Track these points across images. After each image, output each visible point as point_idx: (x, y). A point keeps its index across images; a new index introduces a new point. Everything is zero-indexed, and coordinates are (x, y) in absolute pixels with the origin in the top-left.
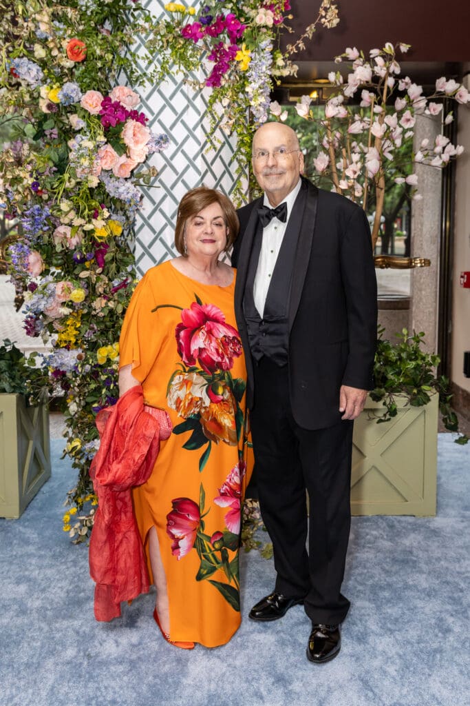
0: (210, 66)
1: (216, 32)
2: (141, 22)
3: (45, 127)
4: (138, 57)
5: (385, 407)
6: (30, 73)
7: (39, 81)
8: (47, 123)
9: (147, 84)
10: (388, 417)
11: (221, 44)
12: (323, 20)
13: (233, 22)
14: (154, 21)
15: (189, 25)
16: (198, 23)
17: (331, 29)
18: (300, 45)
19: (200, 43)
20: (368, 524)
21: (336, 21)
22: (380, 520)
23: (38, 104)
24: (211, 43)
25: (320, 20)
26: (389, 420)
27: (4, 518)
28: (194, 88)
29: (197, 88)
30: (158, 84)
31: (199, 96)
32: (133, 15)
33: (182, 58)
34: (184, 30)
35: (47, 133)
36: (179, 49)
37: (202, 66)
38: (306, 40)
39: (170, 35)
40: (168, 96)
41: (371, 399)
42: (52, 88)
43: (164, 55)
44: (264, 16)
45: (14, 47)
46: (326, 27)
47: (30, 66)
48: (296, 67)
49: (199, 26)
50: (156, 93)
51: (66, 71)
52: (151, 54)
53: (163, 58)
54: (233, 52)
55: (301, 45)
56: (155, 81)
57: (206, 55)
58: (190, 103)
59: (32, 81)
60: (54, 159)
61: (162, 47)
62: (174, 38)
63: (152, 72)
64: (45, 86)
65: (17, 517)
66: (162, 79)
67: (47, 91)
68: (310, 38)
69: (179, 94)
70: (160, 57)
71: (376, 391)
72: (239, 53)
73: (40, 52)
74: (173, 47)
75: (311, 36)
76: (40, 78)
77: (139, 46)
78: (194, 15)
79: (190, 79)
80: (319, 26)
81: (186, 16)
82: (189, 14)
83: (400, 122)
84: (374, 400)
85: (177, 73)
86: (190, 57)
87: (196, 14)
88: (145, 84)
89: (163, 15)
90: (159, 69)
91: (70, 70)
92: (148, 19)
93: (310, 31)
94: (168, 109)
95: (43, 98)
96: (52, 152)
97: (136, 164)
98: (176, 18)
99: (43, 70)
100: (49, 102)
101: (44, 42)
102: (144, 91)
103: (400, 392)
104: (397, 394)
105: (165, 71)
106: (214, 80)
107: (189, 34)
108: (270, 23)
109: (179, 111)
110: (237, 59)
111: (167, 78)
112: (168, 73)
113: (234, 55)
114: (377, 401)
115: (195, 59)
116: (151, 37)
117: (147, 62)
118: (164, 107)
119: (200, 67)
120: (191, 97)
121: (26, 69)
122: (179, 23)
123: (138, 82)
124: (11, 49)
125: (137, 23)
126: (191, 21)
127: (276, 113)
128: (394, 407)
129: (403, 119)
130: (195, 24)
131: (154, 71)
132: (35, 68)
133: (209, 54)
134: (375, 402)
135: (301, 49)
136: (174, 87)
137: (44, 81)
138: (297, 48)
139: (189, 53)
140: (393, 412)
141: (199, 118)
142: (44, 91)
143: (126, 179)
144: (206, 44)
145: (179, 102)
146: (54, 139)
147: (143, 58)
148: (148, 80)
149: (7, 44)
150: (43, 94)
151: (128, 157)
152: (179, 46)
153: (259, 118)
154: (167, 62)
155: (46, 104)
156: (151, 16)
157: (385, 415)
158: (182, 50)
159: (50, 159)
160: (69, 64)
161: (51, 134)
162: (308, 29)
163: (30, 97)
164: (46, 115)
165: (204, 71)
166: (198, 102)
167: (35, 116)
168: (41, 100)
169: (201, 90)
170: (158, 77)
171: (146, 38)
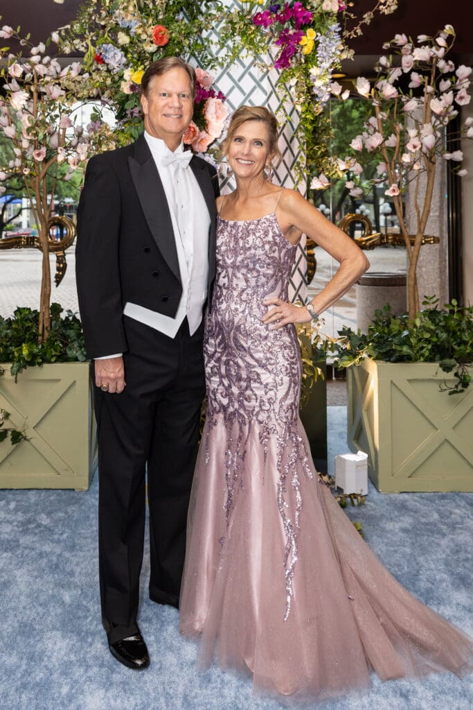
0: (276, 50)
1: (284, 18)
2: (213, 11)
3: (126, 106)
4: (212, 43)
5: (456, 378)
6: (115, 58)
7: (122, 66)
8: (129, 102)
9: (218, 67)
10: (460, 388)
11: (287, 30)
12: (381, 7)
13: (300, 10)
14: (226, 10)
15: (259, 13)
16: (268, 11)
17: (389, 15)
18: (357, 31)
19: (267, 30)
20: (446, 501)
21: (394, 8)
22: (456, 497)
23: (119, 86)
24: (276, 29)
25: (378, 7)
26: (462, 391)
27: (74, 490)
28: (262, 70)
29: (265, 70)
30: (228, 66)
31: (266, 78)
32: (206, 5)
33: (251, 42)
34: (255, 18)
35: (128, 112)
36: (250, 35)
37: (268, 50)
38: (363, 27)
39: (242, 23)
40: (236, 78)
41: (441, 369)
42: (135, 71)
43: (234, 41)
44: (330, 3)
45: (97, 36)
46: (384, 13)
47: (116, 51)
48: (352, 52)
49: (268, 14)
50: (225, 75)
51: (147, 55)
52: (223, 40)
53: (234, 44)
54: (297, 38)
55: (359, 32)
56: (225, 65)
57: (273, 40)
58: (258, 84)
59: (115, 66)
60: (135, 136)
61: (233, 34)
62: (244, 25)
63: (224, 56)
64: (129, 69)
65: (86, 488)
66: (232, 62)
67: (131, 74)
68: (368, 24)
69: (247, 76)
70: (230, 43)
71: (447, 361)
72: (304, 38)
73: (123, 39)
74: (243, 34)
75: (369, 21)
76: (123, 62)
77: (211, 34)
78: (261, 5)
79: (258, 61)
80: (377, 12)
81: (254, 6)
82: (258, 3)
83: (456, 100)
84: (444, 370)
85: (246, 57)
86: (260, 42)
87: (264, 4)
88: (216, 68)
89: (232, 5)
90: (230, 54)
91: (152, 54)
92: (220, 9)
93: (367, 18)
94: (236, 90)
95: (126, 81)
96: (133, 130)
97: (214, 139)
98: (244, 7)
99: (126, 56)
100: (132, 83)
101: (127, 31)
102: (216, 73)
103: (469, 362)
104: (469, 364)
105: (235, 55)
106: (283, 62)
107: (258, 21)
108: (336, 9)
109: (247, 92)
110: (302, 43)
111: (236, 62)
112: (239, 57)
113: (300, 40)
114: (448, 372)
115: (263, 44)
116: (223, 24)
117: (219, 46)
118: (233, 88)
119: (266, 51)
120: (258, 78)
121: (112, 54)
122: (250, 12)
123: (210, 66)
124: (94, 38)
125: (210, 12)
126: (260, 10)
127: (337, 93)
128: (467, 378)
129: (458, 96)
130: (264, 13)
131: (226, 55)
132: (120, 54)
133: (274, 40)
134: (445, 373)
135: (359, 34)
136: (242, 70)
137: (126, 66)
138: (356, 33)
139: (258, 38)
140: (465, 383)
141: (265, 97)
142: (128, 73)
143: (204, 153)
144: (271, 30)
145: (247, 84)
146: (135, 117)
147: (216, 44)
148: (219, 63)
149: (92, 34)
150: (126, 77)
151: (207, 132)
152: (250, 32)
153: (322, 97)
154: (238, 47)
155: (128, 86)
156: (223, 7)
157: (457, 386)
158: (252, 36)
159: (131, 136)
160: (152, 48)
161: (132, 114)
162: (365, 16)
163: (111, 81)
164: (128, 95)
165: (270, 55)
166: (265, 83)
167: (116, 97)
168: (123, 83)
169: (268, 71)
170: (229, 61)
171: (217, 26)
